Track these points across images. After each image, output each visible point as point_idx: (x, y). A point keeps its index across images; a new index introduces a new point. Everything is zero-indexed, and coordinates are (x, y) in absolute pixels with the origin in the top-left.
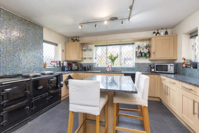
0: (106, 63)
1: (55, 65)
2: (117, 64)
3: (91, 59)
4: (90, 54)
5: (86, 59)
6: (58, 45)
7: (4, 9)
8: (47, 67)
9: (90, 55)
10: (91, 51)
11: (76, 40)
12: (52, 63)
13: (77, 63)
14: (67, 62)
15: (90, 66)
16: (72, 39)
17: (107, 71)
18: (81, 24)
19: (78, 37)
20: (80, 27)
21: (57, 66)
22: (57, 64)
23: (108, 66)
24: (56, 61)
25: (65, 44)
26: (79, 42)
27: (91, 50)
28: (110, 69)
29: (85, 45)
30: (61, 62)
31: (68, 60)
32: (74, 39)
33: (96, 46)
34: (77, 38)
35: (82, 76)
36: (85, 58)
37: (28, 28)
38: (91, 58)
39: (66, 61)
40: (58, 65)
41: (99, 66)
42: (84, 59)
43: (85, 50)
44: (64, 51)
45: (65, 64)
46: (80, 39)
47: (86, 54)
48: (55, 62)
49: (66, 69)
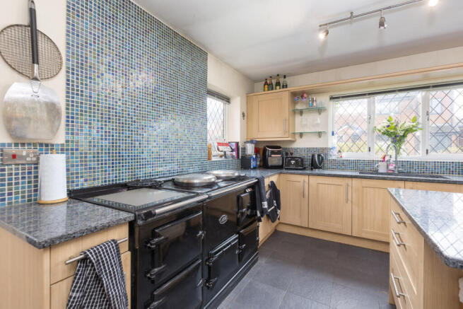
0: (367, 149)
1: (227, 153)
2: (410, 152)
3: (320, 137)
4: (319, 121)
5: (304, 137)
6: (232, 101)
7: (135, 5)
8: (214, 159)
9: (317, 125)
10: (320, 114)
11: (278, 84)
12: (221, 148)
13: (280, 147)
14: (253, 145)
15: (319, 156)
16: (266, 83)
17: (376, 172)
18: (326, 27)
19: (285, 77)
20: (322, 36)
21: (233, 156)
22: (233, 151)
23: (384, 158)
24: (229, 143)
25: (247, 97)
26: (288, 89)
27: (320, 110)
28: (391, 167)
29: (305, 95)
30: (240, 144)
31: (258, 140)
32: (273, 82)
33: (332, 98)
34: (282, 80)
35: (301, 184)
36: (301, 135)
37: (180, 55)
38: (320, 134)
39: (252, 142)
40: (234, 153)
41: (346, 156)
42: (297, 137)
43: (301, 113)
44: (246, 114)
45: (250, 150)
46: (288, 80)
47: (306, 123)
48: (227, 144)
49: (253, 164)
